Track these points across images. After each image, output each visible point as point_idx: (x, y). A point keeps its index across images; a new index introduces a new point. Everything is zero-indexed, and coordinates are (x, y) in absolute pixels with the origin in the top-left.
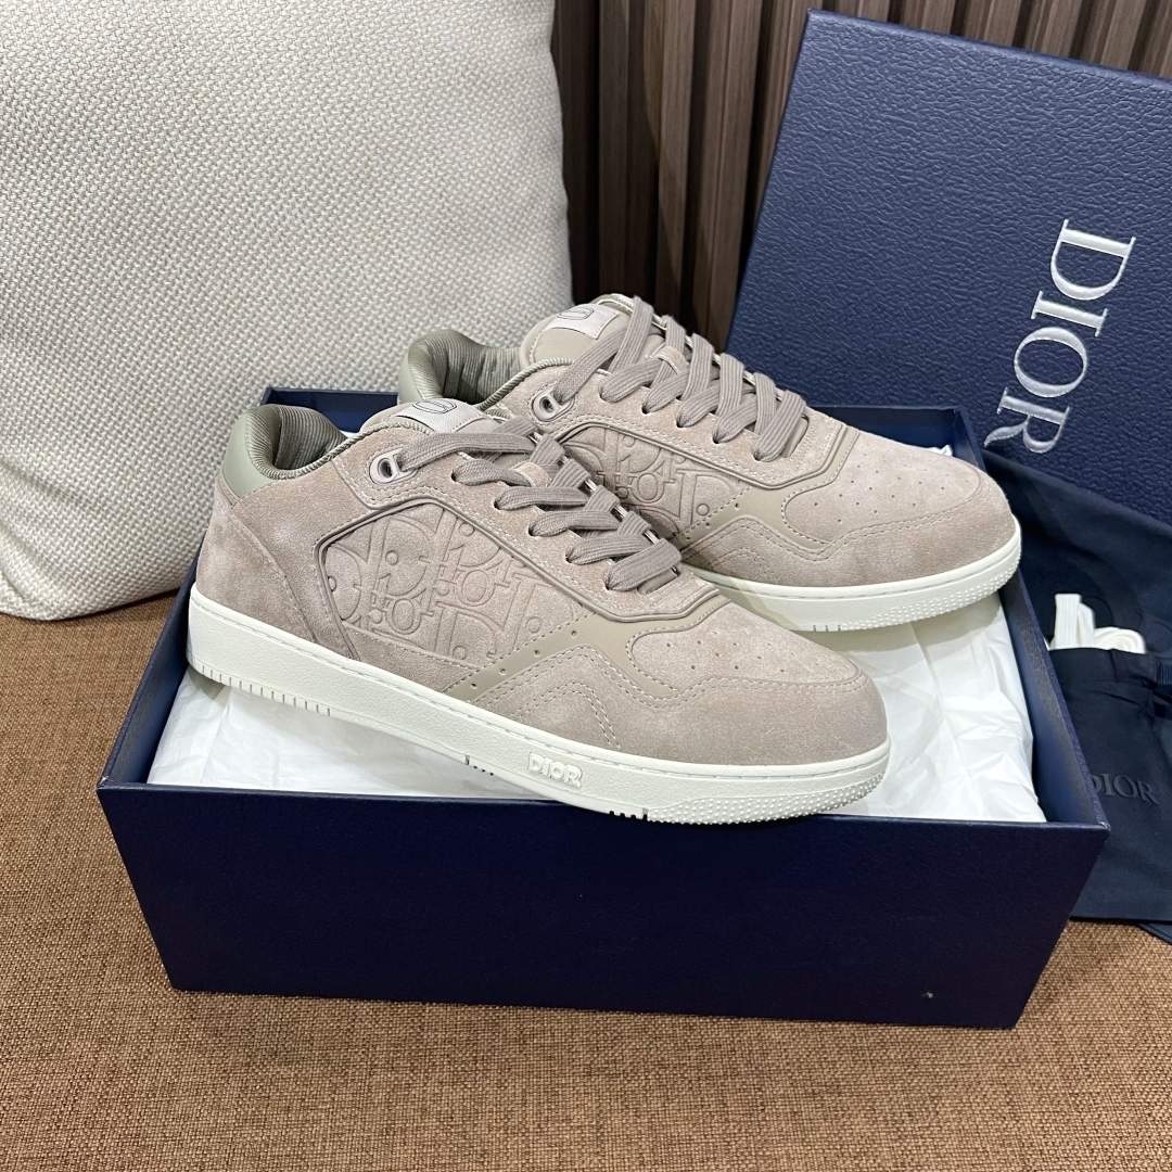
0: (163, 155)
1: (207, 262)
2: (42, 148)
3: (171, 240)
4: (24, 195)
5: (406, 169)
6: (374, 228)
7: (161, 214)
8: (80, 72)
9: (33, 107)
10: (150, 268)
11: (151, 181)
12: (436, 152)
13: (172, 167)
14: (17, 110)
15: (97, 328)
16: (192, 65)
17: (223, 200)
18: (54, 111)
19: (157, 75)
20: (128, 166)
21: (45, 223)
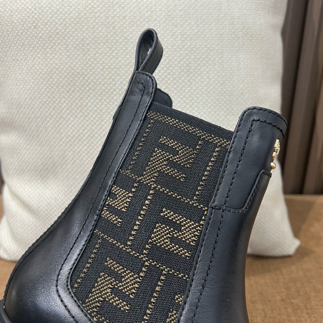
0: (95, 54)
1: (106, 105)
2: (45, 47)
3: (91, 94)
4: (34, 68)
5: (207, 70)
6: (187, 96)
7: (90, 81)
8: (67, 15)
9: (44, 29)
10: (80, 106)
11: (88, 65)
12: (223, 64)
13: (98, 60)
14: (38, 30)
15: (53, 131)
16: (116, 14)
17: (118, 77)
18: (52, 31)
19: (99, 18)
20: (79, 58)
21: (40, 81)
